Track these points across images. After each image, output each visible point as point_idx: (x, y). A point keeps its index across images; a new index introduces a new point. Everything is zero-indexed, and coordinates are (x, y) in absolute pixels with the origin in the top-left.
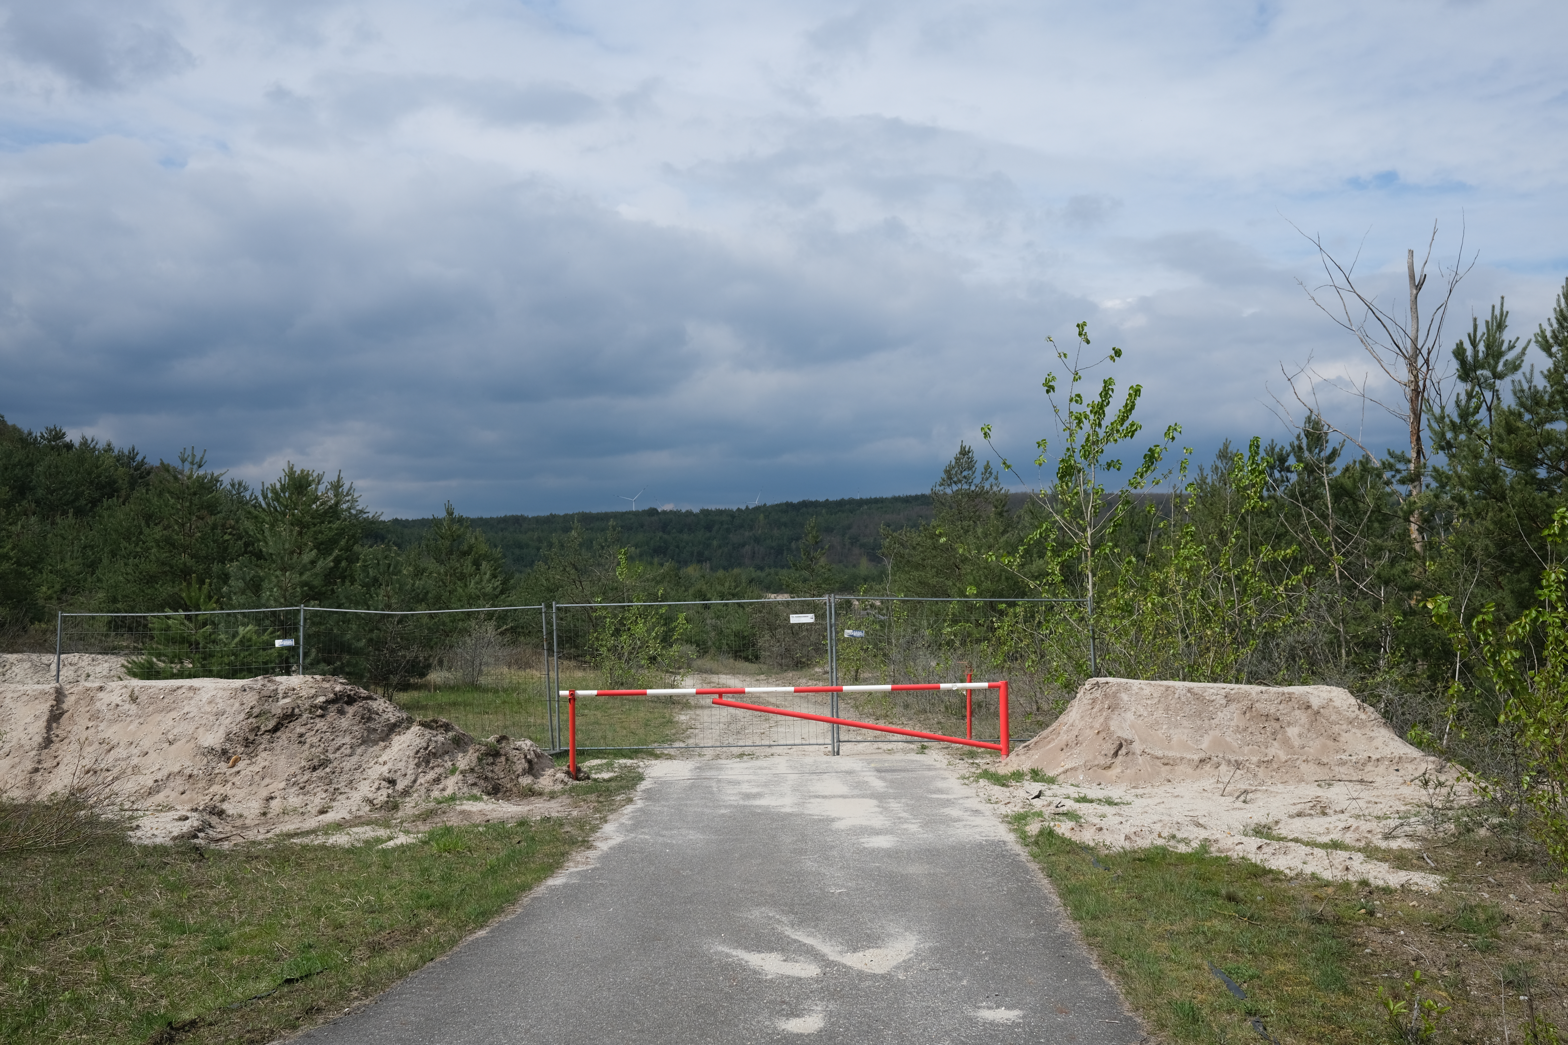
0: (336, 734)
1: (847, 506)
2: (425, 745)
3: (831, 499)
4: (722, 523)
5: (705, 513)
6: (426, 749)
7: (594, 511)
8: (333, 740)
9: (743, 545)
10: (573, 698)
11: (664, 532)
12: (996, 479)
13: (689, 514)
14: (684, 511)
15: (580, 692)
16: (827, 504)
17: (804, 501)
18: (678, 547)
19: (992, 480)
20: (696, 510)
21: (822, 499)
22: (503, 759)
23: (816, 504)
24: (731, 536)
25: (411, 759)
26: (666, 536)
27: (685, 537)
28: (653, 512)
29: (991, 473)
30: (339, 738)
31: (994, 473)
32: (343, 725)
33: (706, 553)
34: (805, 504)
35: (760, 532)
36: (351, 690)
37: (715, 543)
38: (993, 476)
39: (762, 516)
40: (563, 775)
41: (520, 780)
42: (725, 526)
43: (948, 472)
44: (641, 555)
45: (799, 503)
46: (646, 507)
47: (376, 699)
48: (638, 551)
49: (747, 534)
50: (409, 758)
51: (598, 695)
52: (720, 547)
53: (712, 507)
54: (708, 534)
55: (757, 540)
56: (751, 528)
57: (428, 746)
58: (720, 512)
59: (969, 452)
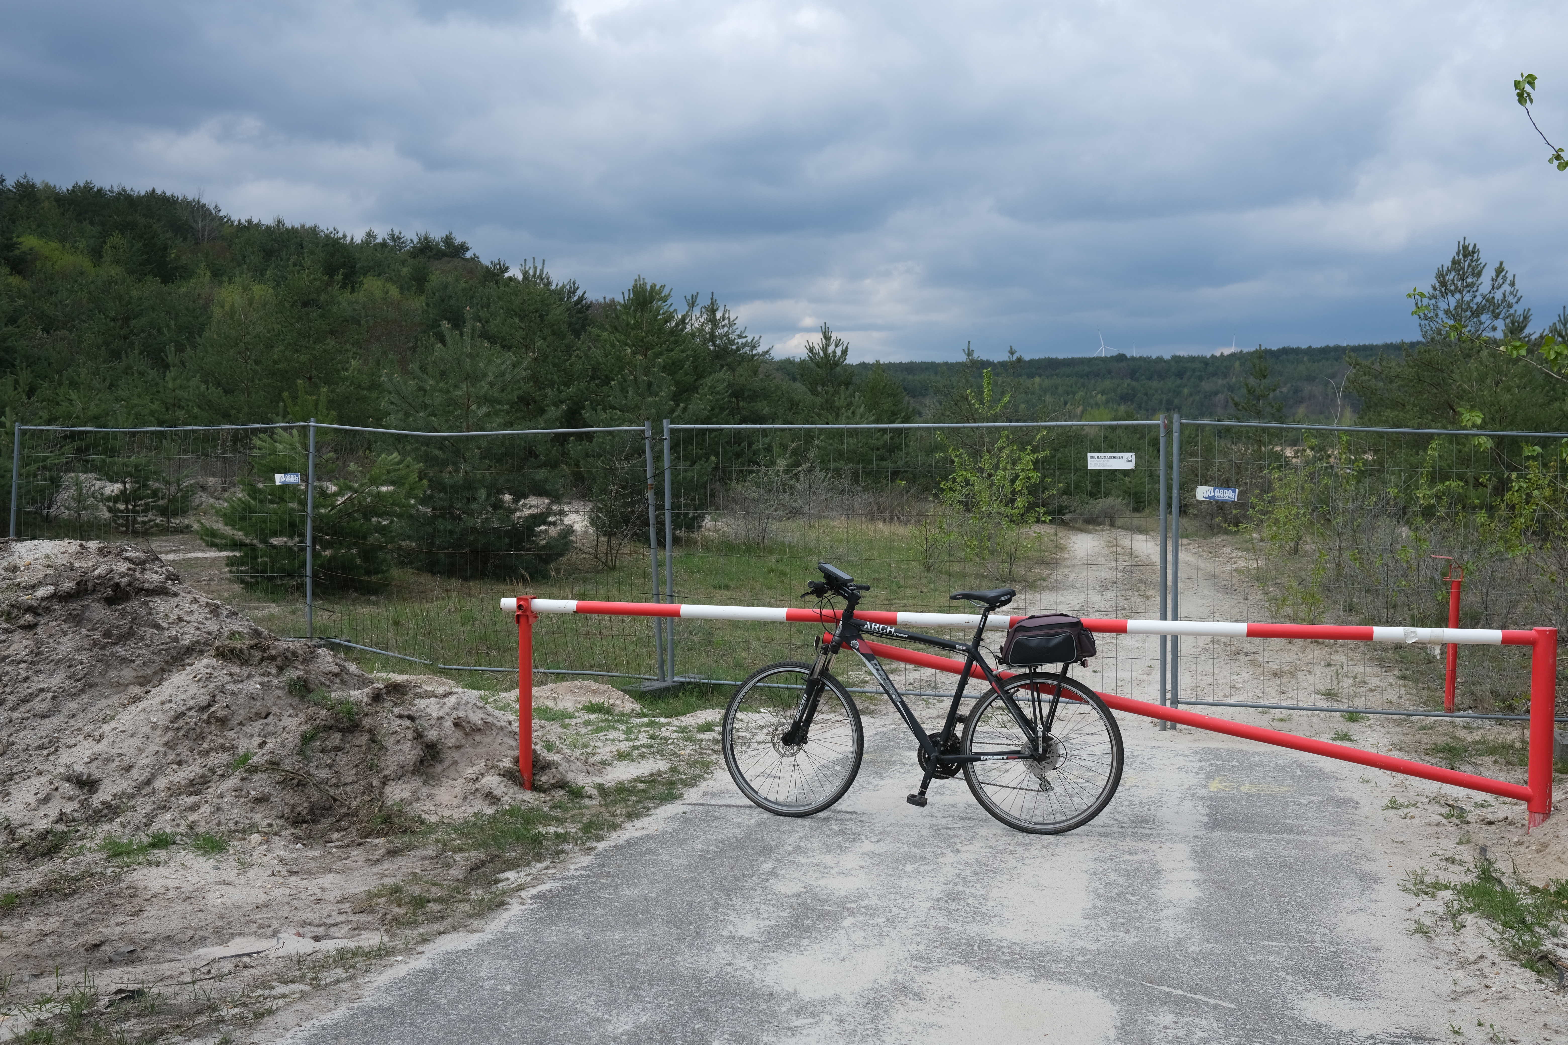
0: (39, 667)
1: (1333, 354)
2: (203, 700)
3: (1314, 346)
4: (1194, 370)
5: (1177, 359)
6: (203, 709)
7: (1061, 356)
8: (26, 679)
9: (1216, 394)
10: (524, 614)
11: (1132, 378)
12: (1512, 284)
13: (1160, 360)
14: (1154, 357)
15: (541, 604)
16: (1310, 351)
17: (1284, 348)
18: (1146, 394)
19: (1506, 287)
20: (1167, 356)
21: (1304, 346)
22: (363, 739)
23: (1297, 351)
24: (1203, 383)
25: (158, 732)
26: (1134, 383)
27: (1155, 384)
28: (1121, 358)
29: (1505, 278)
30: (41, 677)
31: (1510, 277)
32: (61, 648)
33: (1176, 401)
34: (1285, 351)
35: (1234, 380)
36: (123, 575)
37: (1186, 391)
38: (1508, 281)
39: (1237, 364)
40: (497, 779)
41: (388, 790)
42: (1198, 374)
43: (1441, 276)
44: (1107, 402)
45: (1279, 350)
46: (1113, 352)
47: (176, 595)
48: (1104, 398)
49: (1220, 382)
50: (154, 728)
51: (578, 611)
52: (1191, 395)
53: (1183, 353)
54: (1179, 382)
55: (1231, 389)
56: (1225, 376)
57: (213, 701)
58: (1192, 359)
59: (1474, 252)
